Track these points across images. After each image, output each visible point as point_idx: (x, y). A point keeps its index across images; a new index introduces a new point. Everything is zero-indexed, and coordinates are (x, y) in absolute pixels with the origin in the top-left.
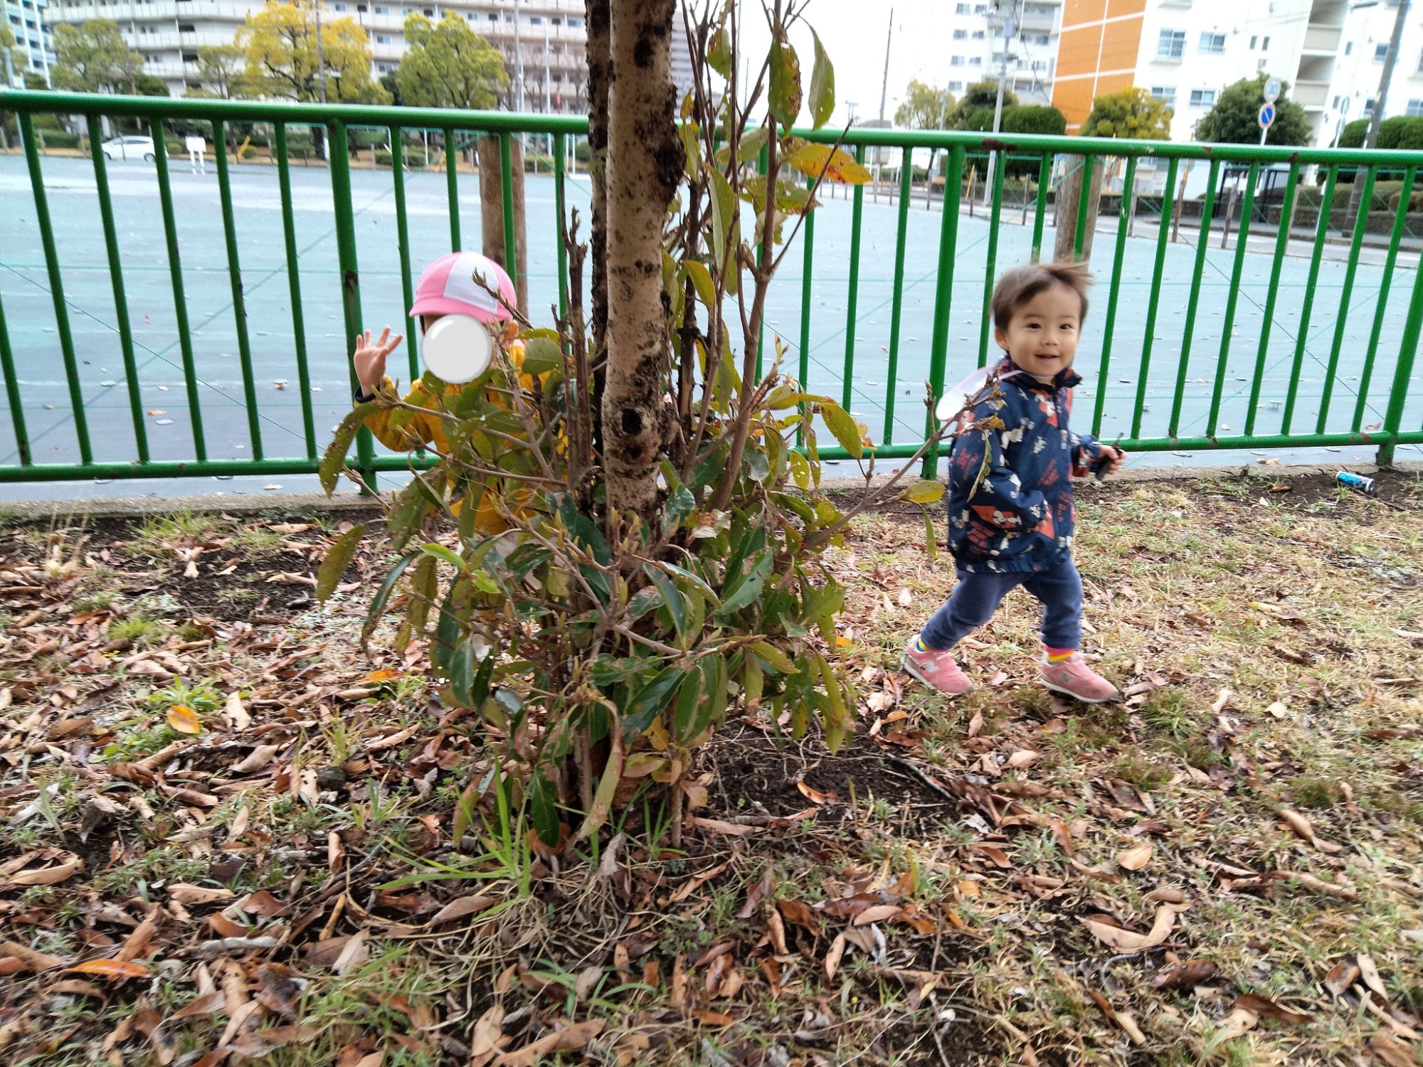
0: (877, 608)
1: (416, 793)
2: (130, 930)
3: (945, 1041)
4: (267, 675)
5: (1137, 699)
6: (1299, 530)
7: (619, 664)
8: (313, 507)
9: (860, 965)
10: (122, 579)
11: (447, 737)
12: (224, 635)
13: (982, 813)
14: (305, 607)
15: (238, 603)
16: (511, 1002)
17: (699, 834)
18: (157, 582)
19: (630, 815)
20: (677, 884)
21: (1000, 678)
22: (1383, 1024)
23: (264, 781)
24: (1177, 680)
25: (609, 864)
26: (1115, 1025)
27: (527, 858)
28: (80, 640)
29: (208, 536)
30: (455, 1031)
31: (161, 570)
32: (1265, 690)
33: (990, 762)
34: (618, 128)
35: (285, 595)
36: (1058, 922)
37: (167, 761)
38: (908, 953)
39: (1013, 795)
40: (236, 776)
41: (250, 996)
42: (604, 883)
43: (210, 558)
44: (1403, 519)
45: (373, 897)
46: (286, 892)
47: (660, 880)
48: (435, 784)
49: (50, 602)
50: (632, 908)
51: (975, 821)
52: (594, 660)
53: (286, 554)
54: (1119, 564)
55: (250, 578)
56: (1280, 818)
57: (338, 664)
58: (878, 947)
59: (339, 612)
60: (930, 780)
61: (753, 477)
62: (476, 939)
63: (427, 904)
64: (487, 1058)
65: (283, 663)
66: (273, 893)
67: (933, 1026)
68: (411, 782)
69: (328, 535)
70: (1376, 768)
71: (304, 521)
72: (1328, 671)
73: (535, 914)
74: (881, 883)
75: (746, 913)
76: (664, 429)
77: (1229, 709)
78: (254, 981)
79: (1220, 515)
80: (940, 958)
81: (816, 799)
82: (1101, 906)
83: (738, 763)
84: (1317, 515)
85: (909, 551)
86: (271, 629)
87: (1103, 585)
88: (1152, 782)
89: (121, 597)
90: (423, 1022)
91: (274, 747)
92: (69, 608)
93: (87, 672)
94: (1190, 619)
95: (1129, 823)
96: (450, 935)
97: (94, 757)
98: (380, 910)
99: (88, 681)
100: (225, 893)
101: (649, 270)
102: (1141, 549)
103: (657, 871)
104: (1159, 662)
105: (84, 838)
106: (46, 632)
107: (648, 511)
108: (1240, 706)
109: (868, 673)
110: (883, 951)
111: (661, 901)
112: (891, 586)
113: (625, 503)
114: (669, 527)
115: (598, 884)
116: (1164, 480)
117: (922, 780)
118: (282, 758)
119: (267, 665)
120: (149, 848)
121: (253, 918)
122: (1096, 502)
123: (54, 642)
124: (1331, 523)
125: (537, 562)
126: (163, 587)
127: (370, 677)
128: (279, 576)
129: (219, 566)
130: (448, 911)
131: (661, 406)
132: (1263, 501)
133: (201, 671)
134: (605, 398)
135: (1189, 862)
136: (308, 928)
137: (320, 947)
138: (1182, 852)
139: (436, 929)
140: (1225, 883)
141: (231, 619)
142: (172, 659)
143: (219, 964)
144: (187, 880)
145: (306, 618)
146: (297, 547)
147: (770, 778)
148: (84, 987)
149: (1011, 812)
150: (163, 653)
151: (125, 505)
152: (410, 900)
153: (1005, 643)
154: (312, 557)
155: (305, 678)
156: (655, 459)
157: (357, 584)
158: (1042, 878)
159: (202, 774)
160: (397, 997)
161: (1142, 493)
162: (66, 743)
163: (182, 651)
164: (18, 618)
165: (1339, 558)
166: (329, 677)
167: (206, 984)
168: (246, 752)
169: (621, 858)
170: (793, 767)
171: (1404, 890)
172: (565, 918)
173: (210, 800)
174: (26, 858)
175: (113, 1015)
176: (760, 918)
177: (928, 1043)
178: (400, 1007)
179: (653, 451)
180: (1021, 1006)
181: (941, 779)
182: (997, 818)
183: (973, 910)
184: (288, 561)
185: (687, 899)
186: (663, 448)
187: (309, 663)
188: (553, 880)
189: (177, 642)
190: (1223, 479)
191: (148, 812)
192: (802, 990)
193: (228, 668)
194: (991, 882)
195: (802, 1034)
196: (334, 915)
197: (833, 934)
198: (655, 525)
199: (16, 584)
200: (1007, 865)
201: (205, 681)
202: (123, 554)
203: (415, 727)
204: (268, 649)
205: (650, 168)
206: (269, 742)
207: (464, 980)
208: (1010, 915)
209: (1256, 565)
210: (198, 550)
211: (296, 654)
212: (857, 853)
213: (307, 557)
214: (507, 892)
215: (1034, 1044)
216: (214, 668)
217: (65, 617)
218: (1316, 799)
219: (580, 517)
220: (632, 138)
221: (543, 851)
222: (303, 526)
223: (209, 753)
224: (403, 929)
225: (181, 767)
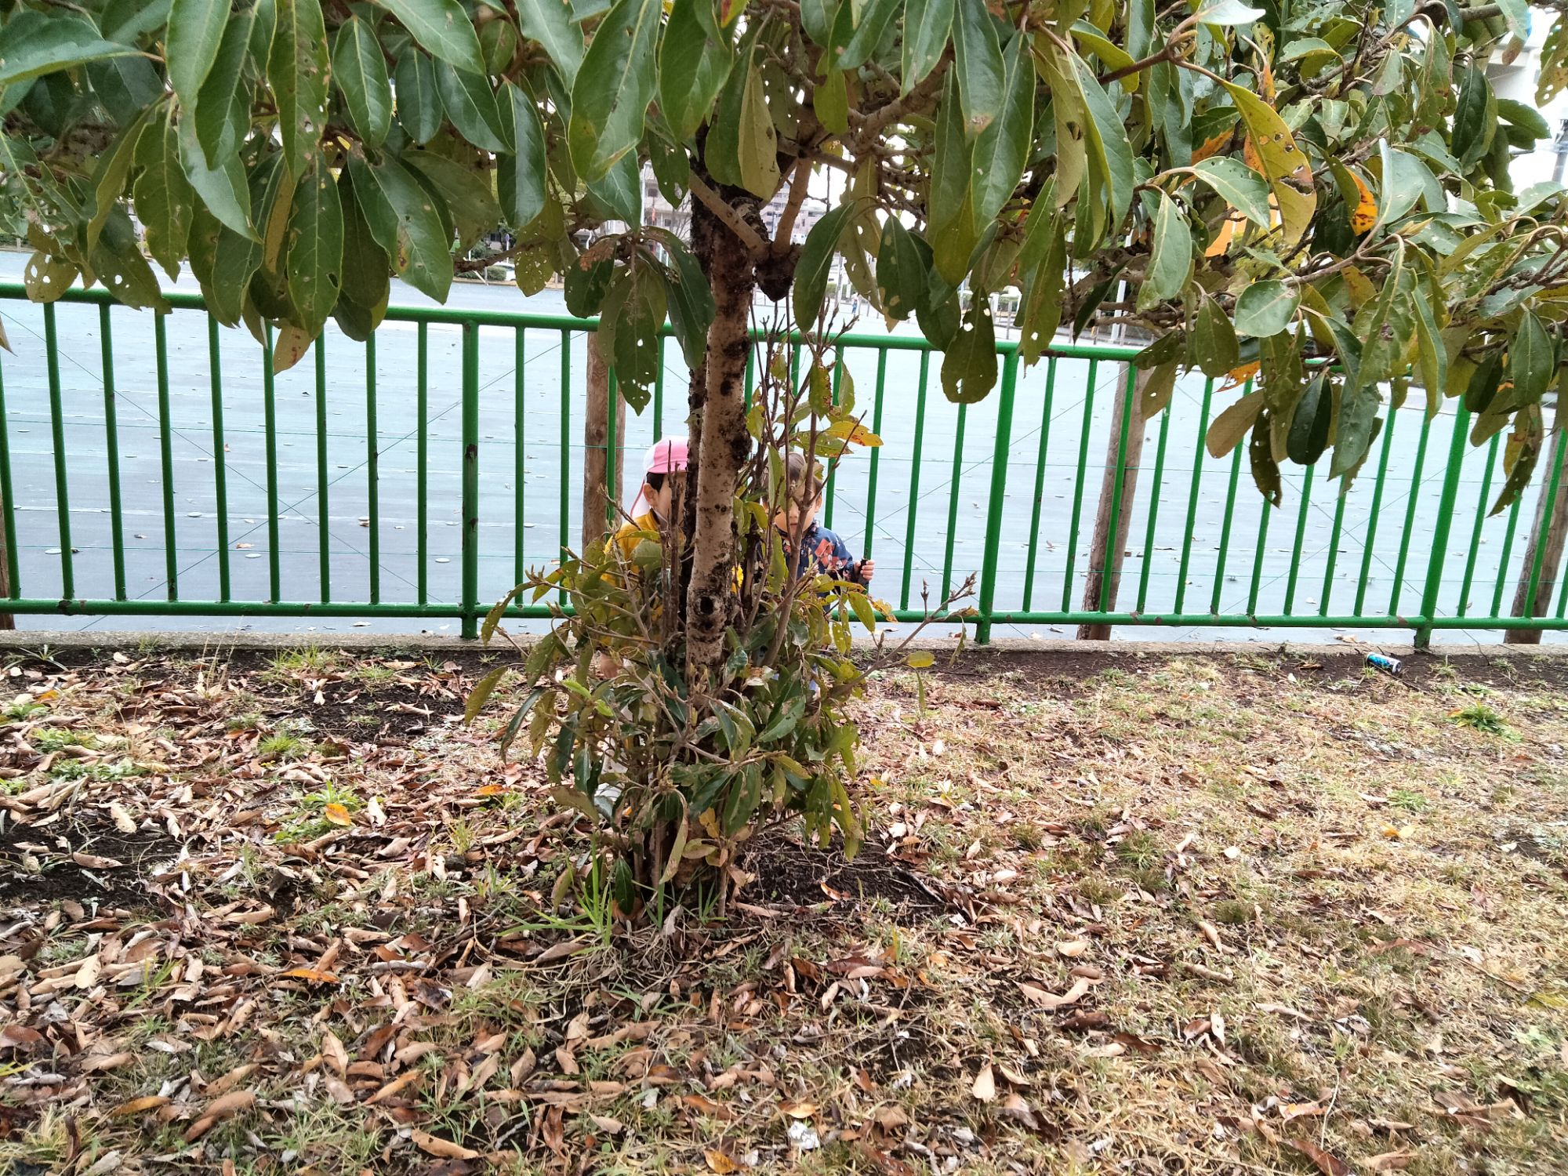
0: (913, 755)
1: (522, 875)
2: (320, 954)
3: (899, 1050)
4: (395, 786)
5: (1115, 839)
6: (1314, 704)
7: (688, 769)
8: (420, 647)
9: (848, 1001)
10: (263, 704)
11: (545, 838)
12: (355, 753)
13: (964, 914)
14: (421, 733)
15: (364, 727)
16: (593, 1012)
17: (739, 913)
18: (292, 707)
19: (688, 893)
20: (718, 946)
21: (1007, 816)
22: (1213, 1055)
23: (401, 864)
24: (1155, 825)
25: (670, 926)
26: (1022, 1047)
27: (609, 920)
28: (237, 751)
29: (330, 669)
30: (555, 1025)
31: (294, 697)
32: (1227, 836)
33: (980, 878)
34: (708, 427)
35: (402, 722)
36: (1002, 986)
37: (326, 845)
38: (884, 998)
39: (991, 902)
40: (380, 858)
41: (410, 999)
42: (665, 941)
43: (336, 688)
44: (1415, 699)
45: (494, 941)
46: (429, 937)
47: (707, 942)
48: (536, 872)
49: (205, 719)
50: (685, 958)
51: (958, 918)
52: (671, 766)
53: (400, 687)
54: (1136, 727)
55: (370, 707)
56: (1198, 928)
57: (453, 779)
58: (862, 992)
59: (450, 739)
60: (927, 888)
61: (796, 642)
62: (570, 972)
63: (533, 949)
64: (578, 1042)
65: (407, 777)
66: (421, 938)
67: (892, 1039)
68: (519, 869)
69: (434, 673)
70: (1293, 898)
71: (412, 659)
72: (1288, 824)
73: (614, 958)
74: (873, 952)
75: (769, 966)
76: (728, 610)
77: (1190, 849)
78: (412, 990)
79: (1246, 688)
80: (907, 1002)
81: (833, 896)
82: (1036, 976)
83: (775, 868)
84: (1339, 692)
85: (951, 708)
86: (393, 749)
87: (1118, 744)
88: (1104, 899)
89: (263, 718)
90: (532, 1018)
91: (408, 840)
92: (222, 726)
93: (247, 777)
94: (1184, 777)
95: (1077, 925)
96: (550, 969)
97: (266, 841)
98: (499, 950)
99: (250, 783)
100: (385, 935)
101: (724, 510)
102: (1161, 715)
103: (705, 936)
104: (1145, 811)
105: (272, 895)
106: (207, 744)
107: (715, 665)
108: (1200, 848)
109: (895, 808)
110: (866, 995)
111: (706, 956)
112: (928, 738)
113: (699, 659)
114: (729, 676)
115: (661, 942)
116: (1204, 653)
117: (921, 887)
118: (415, 848)
119: (396, 778)
120: (322, 904)
121: (406, 951)
122: (1133, 672)
123: (216, 752)
124: (1345, 701)
125: (632, 699)
126: (297, 713)
127: (480, 791)
128: (395, 707)
129: (342, 695)
130: (548, 953)
131: (728, 594)
132: (1291, 677)
133: (341, 780)
134: (690, 588)
135: (1114, 953)
136: (447, 960)
137: (456, 972)
138: (1111, 948)
139: (540, 965)
140: (1136, 969)
141: (360, 740)
142: (317, 770)
143: (386, 978)
144: (354, 925)
145: (422, 742)
146: (409, 681)
147: (800, 880)
148: (294, 985)
149: (985, 913)
150: (309, 765)
151: (254, 639)
152: (521, 946)
153: (1017, 789)
154: (422, 691)
155: (426, 790)
156: (722, 630)
157: (462, 717)
158: (998, 956)
159: (354, 856)
160: (515, 1002)
161: (1178, 665)
162: (244, 829)
163: (324, 764)
164: (182, 732)
165: (1341, 732)
166: (447, 790)
167: (378, 990)
168: (386, 842)
169: (678, 924)
170: (820, 873)
171: (1271, 980)
172: (635, 962)
173: (363, 874)
174: (233, 906)
175: (316, 1003)
176: (779, 970)
177: (887, 1051)
178: (517, 1007)
179: (720, 625)
180: (957, 1032)
181: (936, 888)
182: (974, 917)
183: (938, 974)
184: (400, 693)
185: (727, 955)
186: (728, 623)
187: (428, 778)
188: (628, 936)
189: (317, 756)
190: (1259, 655)
191: (317, 880)
192: (802, 1015)
193: (363, 779)
194: (958, 958)
195: (797, 1037)
196: (466, 952)
197: (830, 982)
198: (718, 676)
199: (175, 703)
200: (973, 948)
201: (345, 788)
202: (258, 681)
203: (520, 829)
204: (394, 766)
205: (727, 451)
206: (403, 836)
207: (562, 996)
208: (964, 978)
209: (1262, 735)
210: (323, 681)
211: (417, 770)
212: (859, 931)
213: (418, 691)
214: (593, 942)
215: (961, 1055)
216: (352, 778)
217: (220, 734)
218: (1234, 918)
219: (667, 667)
220: (717, 434)
221: (620, 916)
222: (412, 664)
223: (357, 840)
224: (514, 964)
225: (338, 849)
